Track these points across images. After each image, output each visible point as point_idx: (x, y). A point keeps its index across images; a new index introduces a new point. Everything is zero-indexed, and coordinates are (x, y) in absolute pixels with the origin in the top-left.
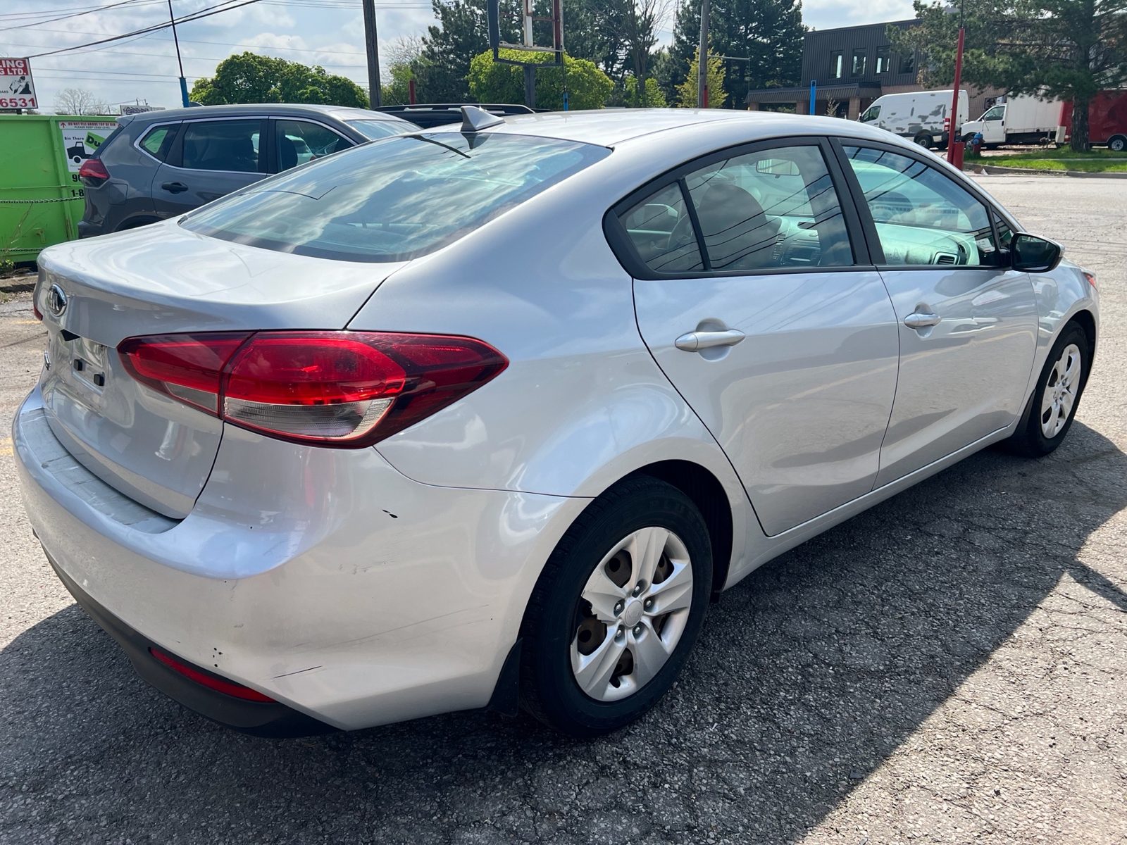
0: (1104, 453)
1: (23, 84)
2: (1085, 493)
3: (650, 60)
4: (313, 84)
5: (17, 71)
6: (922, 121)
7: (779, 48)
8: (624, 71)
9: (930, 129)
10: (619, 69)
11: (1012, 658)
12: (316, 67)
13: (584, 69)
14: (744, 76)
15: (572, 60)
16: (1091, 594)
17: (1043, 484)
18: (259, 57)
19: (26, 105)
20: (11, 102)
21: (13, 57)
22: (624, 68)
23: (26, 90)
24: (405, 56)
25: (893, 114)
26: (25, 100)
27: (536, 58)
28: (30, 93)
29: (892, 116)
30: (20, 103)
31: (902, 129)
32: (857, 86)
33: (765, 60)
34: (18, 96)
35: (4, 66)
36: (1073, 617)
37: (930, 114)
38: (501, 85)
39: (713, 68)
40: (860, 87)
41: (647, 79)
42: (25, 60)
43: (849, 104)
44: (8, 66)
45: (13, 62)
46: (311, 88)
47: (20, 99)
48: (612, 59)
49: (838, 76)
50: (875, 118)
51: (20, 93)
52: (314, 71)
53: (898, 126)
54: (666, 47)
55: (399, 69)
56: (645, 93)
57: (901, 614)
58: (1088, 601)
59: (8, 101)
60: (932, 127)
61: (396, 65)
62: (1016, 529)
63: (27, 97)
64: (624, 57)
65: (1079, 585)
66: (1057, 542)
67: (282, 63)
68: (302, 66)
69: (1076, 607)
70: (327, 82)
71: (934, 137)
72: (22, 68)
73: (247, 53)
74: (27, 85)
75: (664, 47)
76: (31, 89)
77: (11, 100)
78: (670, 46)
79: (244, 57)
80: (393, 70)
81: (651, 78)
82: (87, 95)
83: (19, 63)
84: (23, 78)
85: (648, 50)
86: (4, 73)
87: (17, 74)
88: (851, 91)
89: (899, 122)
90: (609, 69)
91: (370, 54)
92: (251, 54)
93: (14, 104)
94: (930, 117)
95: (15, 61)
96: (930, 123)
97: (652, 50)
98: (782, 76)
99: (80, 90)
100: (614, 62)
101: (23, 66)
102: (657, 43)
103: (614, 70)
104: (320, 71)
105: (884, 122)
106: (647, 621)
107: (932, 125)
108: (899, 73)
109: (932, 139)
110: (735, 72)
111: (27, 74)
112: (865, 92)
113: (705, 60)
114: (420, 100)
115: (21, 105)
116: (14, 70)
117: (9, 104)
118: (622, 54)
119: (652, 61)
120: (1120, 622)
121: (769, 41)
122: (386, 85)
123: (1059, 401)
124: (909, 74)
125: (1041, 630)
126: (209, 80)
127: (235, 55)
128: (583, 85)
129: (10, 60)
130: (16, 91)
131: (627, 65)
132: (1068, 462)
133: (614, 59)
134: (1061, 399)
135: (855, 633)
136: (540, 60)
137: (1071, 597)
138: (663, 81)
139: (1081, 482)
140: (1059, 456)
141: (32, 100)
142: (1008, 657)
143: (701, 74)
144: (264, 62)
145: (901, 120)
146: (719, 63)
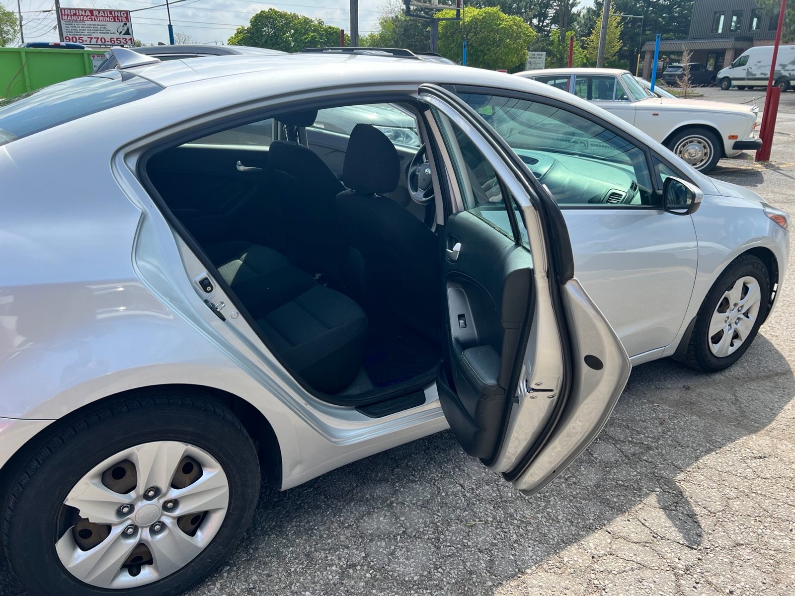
0: (777, 374)
1: (126, 28)
2: (734, 413)
3: (572, 17)
4: (314, 31)
5: (122, 19)
6: (782, 69)
7: (676, 8)
8: (551, 25)
9: (788, 75)
10: (548, 24)
11: (544, 585)
12: (318, 20)
13: (514, 22)
14: (646, 30)
15: (506, 16)
16: (669, 523)
17: (701, 399)
18: (279, 12)
19: (127, 42)
20: (117, 40)
21: (120, 9)
22: (551, 23)
23: (127, 33)
24: (391, 13)
25: (759, 62)
26: (126, 39)
27: (478, 14)
28: (129, 34)
29: (757, 64)
30: (123, 41)
31: (765, 74)
32: (733, 39)
33: (663, 18)
34: (122, 36)
35: (114, 16)
36: (635, 546)
37: (790, 64)
38: (452, 35)
39: (613, 24)
40: (735, 40)
41: (567, 31)
42: (127, 12)
43: (725, 53)
44: (116, 16)
45: (119, 13)
46: (312, 34)
47: (123, 39)
48: (542, 16)
49: (720, 31)
50: (744, 65)
51: (124, 34)
52: (317, 23)
53: (762, 72)
54: (585, 8)
55: (386, 21)
56: (565, 42)
57: (475, 521)
58: (661, 531)
59: (115, 40)
60: (790, 74)
61: (384, 19)
62: (642, 444)
63: (128, 37)
64: (552, 15)
65: (662, 512)
66: (672, 463)
67: (295, 16)
68: (308, 19)
69: (645, 535)
70: (324, 31)
71: (791, 82)
72: (125, 17)
73: (271, 9)
74: (128, 29)
75: (584, 8)
76: (130, 32)
77: (117, 39)
78: (588, 7)
79: (269, 12)
80: (381, 22)
81: (570, 31)
82: (188, 37)
83: (123, 14)
84: (125, 24)
85: (571, 10)
86: (113, 20)
87: (122, 21)
88: (729, 43)
89: (764, 68)
90: (541, 24)
91: (352, 10)
92: (274, 10)
93: (119, 42)
94: (789, 65)
95: (121, 12)
96: (789, 70)
97: (574, 10)
98: (676, 30)
99: (184, 34)
100: (545, 18)
101: (126, 15)
102: (579, 5)
103: (545, 24)
104: (320, 23)
105: (751, 68)
106: (167, 520)
107: (790, 72)
108: (769, 30)
109: (789, 83)
110: (639, 26)
111: (128, 22)
112: (739, 45)
113: (607, 17)
114: (397, 45)
115: (124, 43)
116: (120, 18)
117: (116, 42)
118: (551, 12)
119: (572, 18)
120: (679, 559)
121: (669, 3)
122: (376, 33)
123: (734, 326)
124: (775, 31)
125: (593, 557)
126: (246, 28)
127: (263, 10)
128: (512, 35)
129: (118, 11)
130: (121, 33)
131: (554, 21)
132: (738, 379)
133: (545, 16)
134: (736, 323)
135: (419, 536)
136: (481, 15)
137: (647, 524)
138: (581, 33)
139: (736, 401)
140: (731, 373)
141: (131, 39)
142: (540, 584)
143: (603, 28)
144: (282, 16)
145: (765, 67)
146: (619, 19)
